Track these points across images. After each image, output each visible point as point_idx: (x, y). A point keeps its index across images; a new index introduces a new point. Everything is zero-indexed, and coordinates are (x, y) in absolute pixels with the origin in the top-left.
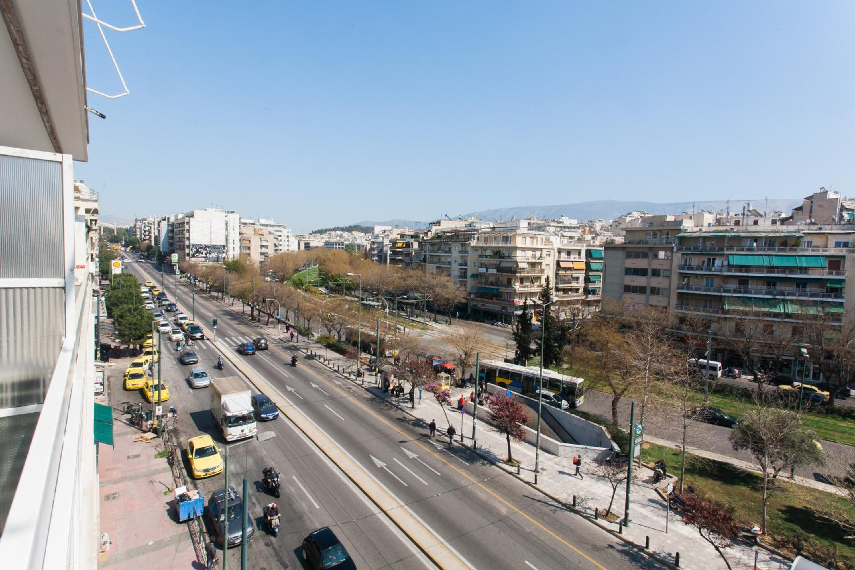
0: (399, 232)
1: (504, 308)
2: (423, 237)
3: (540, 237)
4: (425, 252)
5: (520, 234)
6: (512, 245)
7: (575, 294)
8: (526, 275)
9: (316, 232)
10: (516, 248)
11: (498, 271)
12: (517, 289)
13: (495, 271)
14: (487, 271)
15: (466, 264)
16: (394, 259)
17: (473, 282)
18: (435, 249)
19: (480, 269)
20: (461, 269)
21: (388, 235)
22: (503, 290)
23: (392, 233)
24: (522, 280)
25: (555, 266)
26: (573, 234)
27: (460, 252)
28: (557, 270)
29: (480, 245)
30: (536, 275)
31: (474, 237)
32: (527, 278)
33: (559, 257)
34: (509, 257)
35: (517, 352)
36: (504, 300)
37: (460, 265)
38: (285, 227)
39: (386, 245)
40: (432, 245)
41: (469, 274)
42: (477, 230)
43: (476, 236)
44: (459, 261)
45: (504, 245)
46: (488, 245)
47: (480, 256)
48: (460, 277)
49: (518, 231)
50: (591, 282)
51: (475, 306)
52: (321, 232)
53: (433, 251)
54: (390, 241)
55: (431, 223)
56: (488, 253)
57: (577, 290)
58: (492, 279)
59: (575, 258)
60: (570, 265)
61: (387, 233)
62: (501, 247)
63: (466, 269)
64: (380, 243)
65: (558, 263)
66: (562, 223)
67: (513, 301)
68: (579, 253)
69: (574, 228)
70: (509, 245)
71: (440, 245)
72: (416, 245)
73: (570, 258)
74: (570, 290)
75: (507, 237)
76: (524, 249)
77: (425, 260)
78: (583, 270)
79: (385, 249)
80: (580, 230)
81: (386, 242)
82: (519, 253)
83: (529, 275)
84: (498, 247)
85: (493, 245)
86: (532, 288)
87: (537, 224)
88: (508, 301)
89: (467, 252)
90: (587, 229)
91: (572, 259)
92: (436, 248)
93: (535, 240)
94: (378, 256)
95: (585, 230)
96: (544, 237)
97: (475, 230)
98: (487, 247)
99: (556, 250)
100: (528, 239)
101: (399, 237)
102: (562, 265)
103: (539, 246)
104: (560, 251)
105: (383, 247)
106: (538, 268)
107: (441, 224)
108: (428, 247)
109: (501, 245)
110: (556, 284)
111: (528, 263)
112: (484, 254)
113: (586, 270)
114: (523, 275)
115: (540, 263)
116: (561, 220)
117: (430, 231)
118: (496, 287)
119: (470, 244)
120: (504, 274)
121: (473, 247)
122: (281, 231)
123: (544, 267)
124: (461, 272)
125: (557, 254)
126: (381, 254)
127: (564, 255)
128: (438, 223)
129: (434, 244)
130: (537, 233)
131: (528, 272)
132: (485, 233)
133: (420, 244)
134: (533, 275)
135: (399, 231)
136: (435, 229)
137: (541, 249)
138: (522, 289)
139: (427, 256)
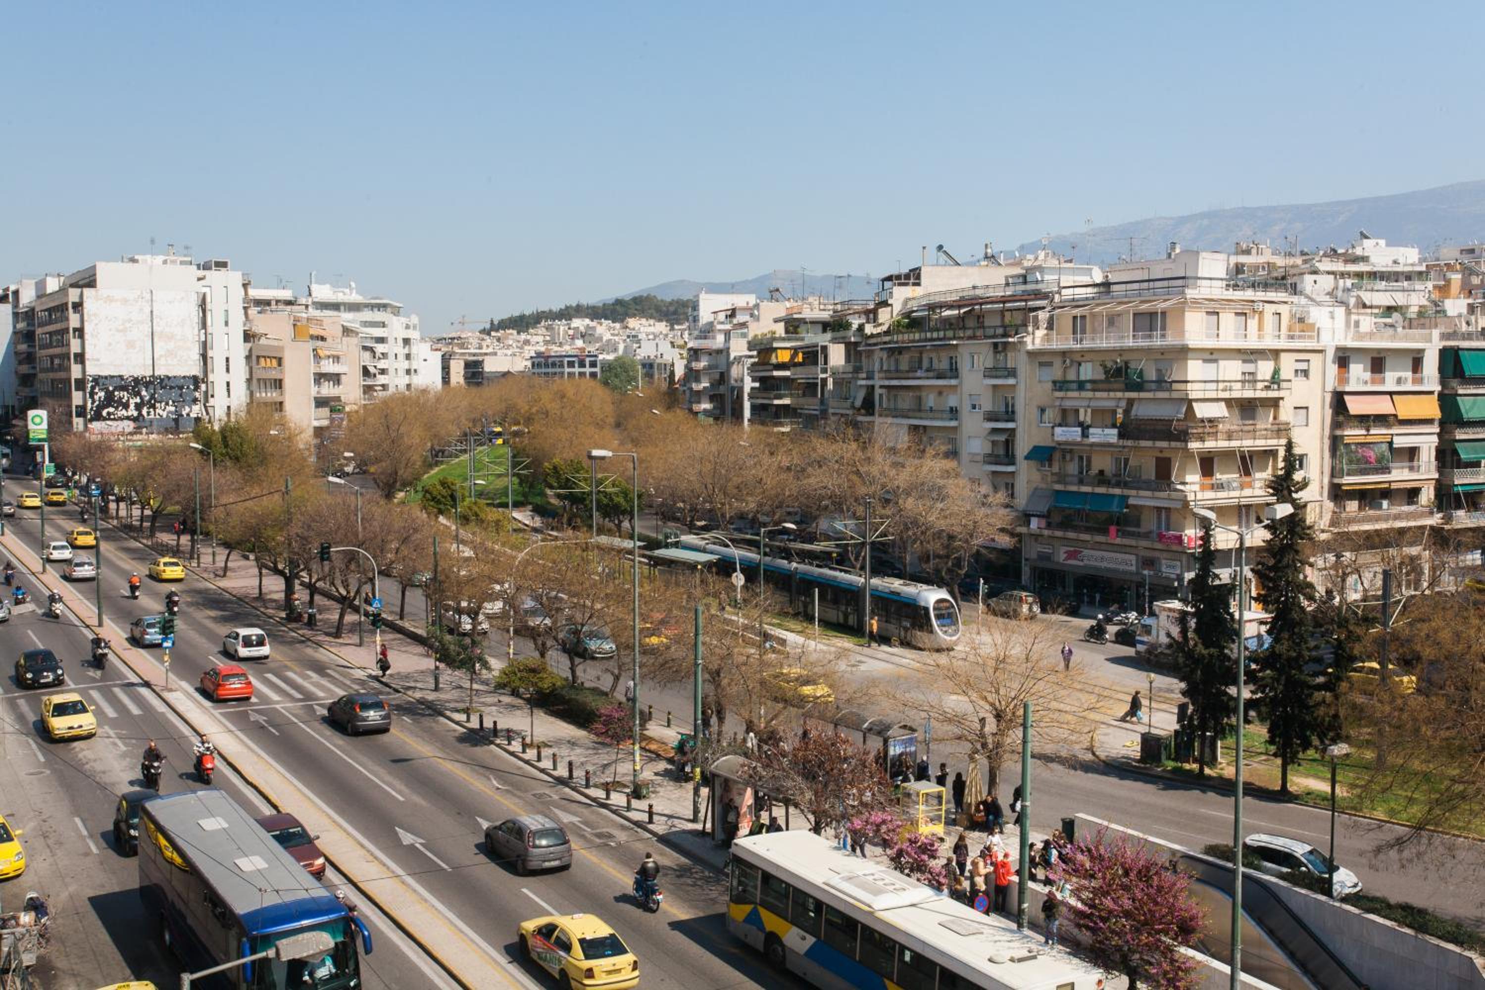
0: (782, 314)
1: (1149, 563)
2: (861, 328)
3: (1269, 309)
4: (870, 377)
5: (1196, 303)
6: (1171, 340)
7: (1406, 508)
8: (1223, 444)
9: (504, 325)
10: (1183, 352)
11: (1121, 436)
12: (1191, 497)
13: (1111, 435)
14: (1085, 435)
15: (1010, 415)
16: (764, 407)
17: (1036, 476)
18: (904, 366)
19: (1058, 430)
20: (995, 431)
21: (744, 325)
22: (1141, 498)
23: (757, 319)
24: (1207, 465)
25: (1329, 412)
26: (1400, 299)
27: (991, 373)
28: (1336, 425)
29: (1057, 345)
30: (1261, 444)
31: (1036, 318)
32: (1228, 454)
33: (1343, 379)
34: (1162, 383)
35: (1182, 708)
36: (1147, 536)
37: (991, 417)
38: (396, 311)
39: (738, 359)
40: (891, 351)
41: (1022, 448)
42: (1045, 296)
43: (1043, 316)
44: (987, 405)
45: (1142, 343)
46: (1087, 344)
47: (1060, 385)
48: (992, 459)
49: (1190, 293)
50: (1461, 465)
51: (1046, 557)
52: (521, 323)
53: (897, 373)
54: (751, 346)
55: (889, 278)
56: (1088, 372)
57: (1412, 494)
58: (1102, 463)
59: (1399, 381)
60: (1383, 406)
61: (740, 318)
62: (1131, 350)
63: (1013, 431)
64: (719, 352)
65: (1339, 402)
66: (1364, 259)
67: (1179, 539)
68: (1417, 361)
69: (1408, 277)
70: (1158, 342)
71: (921, 350)
72: (837, 356)
73: (1383, 381)
74: (1387, 493)
75: (1152, 315)
76: (1212, 355)
77: (868, 406)
78: (1429, 421)
79: (735, 371)
80: (1430, 285)
81: (739, 348)
82: (1195, 369)
83: (1235, 444)
84: (1121, 351)
85: (1104, 342)
86: (1247, 492)
87: (1270, 266)
88: (1161, 537)
89: (1012, 373)
90: (1456, 278)
91: (1390, 386)
92: (905, 362)
93: (1253, 323)
94: (712, 399)
95: (1448, 282)
96: (1284, 310)
97: (1039, 295)
98: (1083, 353)
99: (1330, 354)
100: (1228, 319)
101: (780, 329)
102: (1355, 406)
103: (1269, 343)
104: (1343, 359)
105: (729, 365)
106: (1265, 421)
107: (924, 279)
108: (878, 360)
109: (1130, 343)
110: (1333, 475)
111: (1229, 402)
112: (1071, 376)
113: (1442, 423)
114: (1210, 444)
115: (1275, 403)
116: (1359, 251)
117: (885, 304)
118: (1117, 491)
119: (1022, 343)
120: (1144, 443)
121: (1031, 354)
122: (383, 325)
123: (1286, 414)
124: (994, 443)
125: (1333, 369)
126: (722, 389)
127: (1359, 373)
128: (913, 277)
129: (900, 351)
130: (1260, 295)
131: (1230, 437)
132: (1075, 303)
133: (852, 350)
134: (1247, 444)
135: (780, 309)
136: (900, 296)
137: (1276, 354)
138: (1210, 494)
139: (878, 391)
